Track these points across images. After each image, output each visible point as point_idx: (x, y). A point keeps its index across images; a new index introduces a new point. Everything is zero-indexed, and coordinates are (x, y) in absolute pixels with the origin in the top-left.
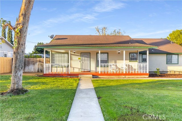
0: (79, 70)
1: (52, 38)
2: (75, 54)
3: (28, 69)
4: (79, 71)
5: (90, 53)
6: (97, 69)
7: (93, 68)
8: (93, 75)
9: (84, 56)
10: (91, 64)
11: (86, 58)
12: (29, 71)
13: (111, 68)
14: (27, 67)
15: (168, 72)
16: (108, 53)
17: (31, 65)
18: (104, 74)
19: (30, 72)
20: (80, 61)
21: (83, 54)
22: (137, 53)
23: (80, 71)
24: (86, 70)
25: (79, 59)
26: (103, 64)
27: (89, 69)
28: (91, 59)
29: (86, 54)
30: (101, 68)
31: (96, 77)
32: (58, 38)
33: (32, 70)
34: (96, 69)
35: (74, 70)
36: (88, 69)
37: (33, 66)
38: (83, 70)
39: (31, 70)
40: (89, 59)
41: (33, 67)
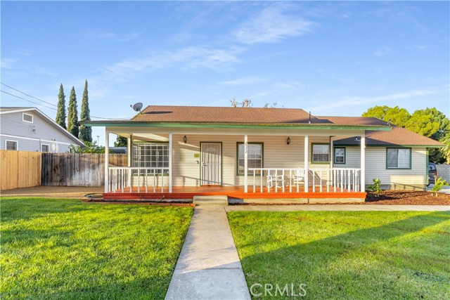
0: (197, 182)
1: (137, 110)
2: (186, 144)
3: (81, 179)
4: (197, 184)
5: (222, 143)
6: (240, 180)
7: (229, 179)
8: (229, 198)
9: (207, 150)
10: (224, 167)
11: (213, 155)
12: (82, 183)
13: (272, 178)
14: (77, 173)
15: (390, 186)
16: (262, 144)
17: (87, 169)
18: (258, 194)
19: (85, 187)
20: (199, 160)
21: (205, 145)
22: (330, 144)
23: (199, 185)
24: (213, 184)
25: (196, 156)
26: (254, 169)
27: (220, 181)
28: (224, 157)
29: (212, 146)
30: (250, 177)
31: (237, 201)
32: (152, 110)
33: (90, 181)
34: (237, 180)
35: (184, 181)
36: (217, 181)
37: (91, 171)
38: (206, 183)
39: (87, 180)
40: (220, 156)
41: (91, 174)
